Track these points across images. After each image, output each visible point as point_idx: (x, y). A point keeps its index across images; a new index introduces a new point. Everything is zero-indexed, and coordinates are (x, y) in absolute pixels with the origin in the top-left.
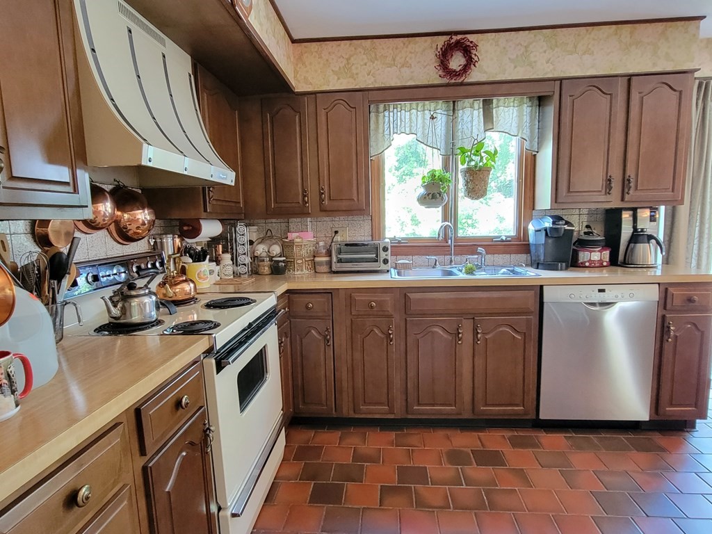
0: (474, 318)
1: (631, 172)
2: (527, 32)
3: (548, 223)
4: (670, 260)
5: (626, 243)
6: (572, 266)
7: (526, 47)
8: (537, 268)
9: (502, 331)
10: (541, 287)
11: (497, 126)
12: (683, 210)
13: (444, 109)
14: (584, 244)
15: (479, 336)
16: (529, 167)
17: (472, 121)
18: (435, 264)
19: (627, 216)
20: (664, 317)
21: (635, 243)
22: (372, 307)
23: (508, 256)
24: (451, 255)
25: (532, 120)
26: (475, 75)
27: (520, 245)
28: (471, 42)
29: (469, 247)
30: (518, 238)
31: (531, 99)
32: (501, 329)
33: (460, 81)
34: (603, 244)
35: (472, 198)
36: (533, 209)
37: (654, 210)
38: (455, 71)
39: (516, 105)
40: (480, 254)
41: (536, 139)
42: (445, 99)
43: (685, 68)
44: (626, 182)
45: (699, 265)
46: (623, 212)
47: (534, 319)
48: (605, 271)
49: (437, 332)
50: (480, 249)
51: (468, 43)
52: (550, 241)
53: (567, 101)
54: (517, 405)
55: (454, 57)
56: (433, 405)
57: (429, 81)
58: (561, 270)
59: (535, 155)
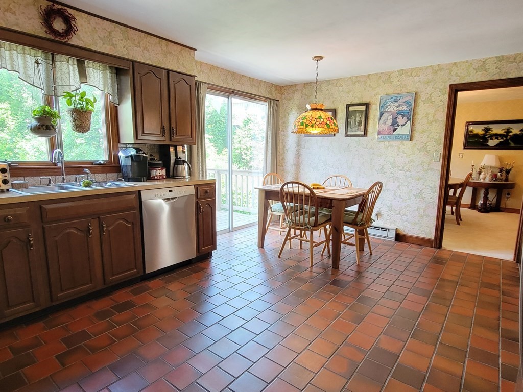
0: (99, 218)
1: (173, 125)
2: (109, 22)
3: (133, 152)
4: (192, 174)
5: (173, 165)
6: (148, 179)
7: (110, 32)
8: (129, 181)
9: (119, 223)
10: (140, 192)
11: (90, 82)
12: (195, 147)
13: (43, 57)
14: (153, 166)
15: (105, 229)
16: (113, 114)
17: (69, 73)
18: (50, 182)
19: (172, 150)
20: (197, 202)
21: (178, 165)
22: (9, 221)
23: (105, 174)
24: (63, 175)
25: (113, 83)
26: (74, 40)
27: (113, 167)
28: (70, 14)
29: (76, 169)
30: (110, 162)
31: (111, 68)
32: (117, 223)
33: (64, 41)
34: (162, 165)
35: (80, 132)
36: (119, 142)
37: (183, 147)
38: (58, 31)
39: (101, 69)
40: (87, 173)
41: (117, 96)
42: (45, 50)
43: (191, 73)
44: (172, 131)
45: (203, 176)
46: (170, 147)
47: (137, 212)
48: (165, 181)
49: (72, 232)
50: (86, 170)
51: (68, 14)
52: (135, 164)
53: (137, 76)
54: (132, 269)
55: (56, 20)
56: (74, 288)
57: (34, 32)
58: (144, 181)
59: (116, 107)
